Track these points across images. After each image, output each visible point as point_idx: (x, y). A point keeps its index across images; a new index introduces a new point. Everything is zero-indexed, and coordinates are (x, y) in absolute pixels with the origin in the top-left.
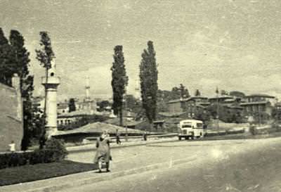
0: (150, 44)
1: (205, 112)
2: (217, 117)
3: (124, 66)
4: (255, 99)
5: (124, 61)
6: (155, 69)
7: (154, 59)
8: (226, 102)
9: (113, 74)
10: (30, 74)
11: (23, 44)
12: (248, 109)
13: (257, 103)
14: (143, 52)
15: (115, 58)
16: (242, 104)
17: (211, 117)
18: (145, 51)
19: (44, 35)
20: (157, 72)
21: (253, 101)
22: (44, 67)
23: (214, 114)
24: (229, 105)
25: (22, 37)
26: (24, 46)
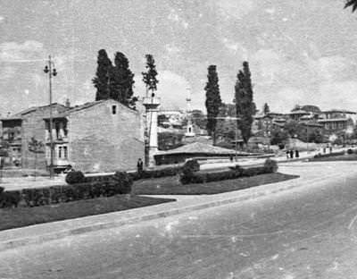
1: (282, 130)
2: (296, 136)
3: (218, 86)
4: (334, 115)
5: (217, 81)
7: (250, 80)
8: (303, 119)
9: (207, 95)
10: (134, 95)
11: (128, 66)
12: (326, 127)
13: (336, 120)
14: (238, 73)
15: (209, 78)
16: (319, 120)
17: (289, 135)
18: (240, 72)
19: (149, 57)
21: (331, 118)
23: (292, 132)
24: (306, 122)
25: (126, 59)
26: (129, 68)
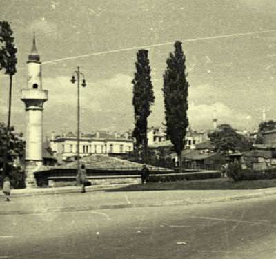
0: (178, 45)
3: (150, 78)
6: (185, 81)
14: (168, 57)
18: (171, 55)
20: (187, 85)
22: (6, 73)
